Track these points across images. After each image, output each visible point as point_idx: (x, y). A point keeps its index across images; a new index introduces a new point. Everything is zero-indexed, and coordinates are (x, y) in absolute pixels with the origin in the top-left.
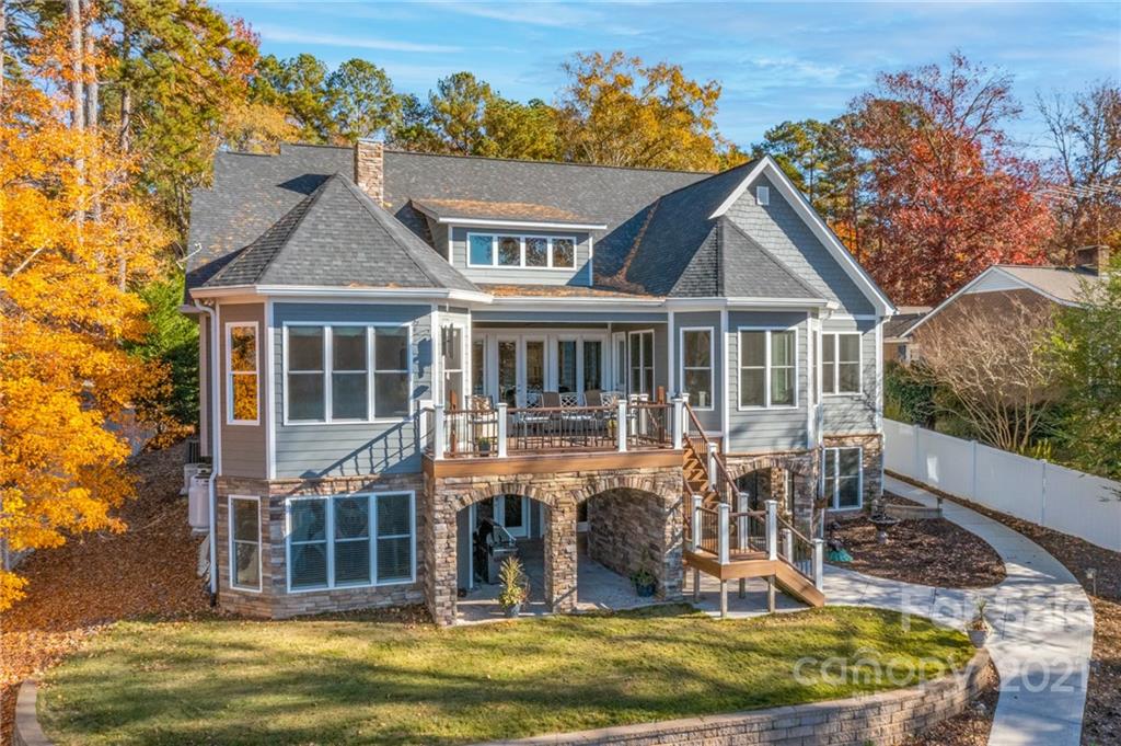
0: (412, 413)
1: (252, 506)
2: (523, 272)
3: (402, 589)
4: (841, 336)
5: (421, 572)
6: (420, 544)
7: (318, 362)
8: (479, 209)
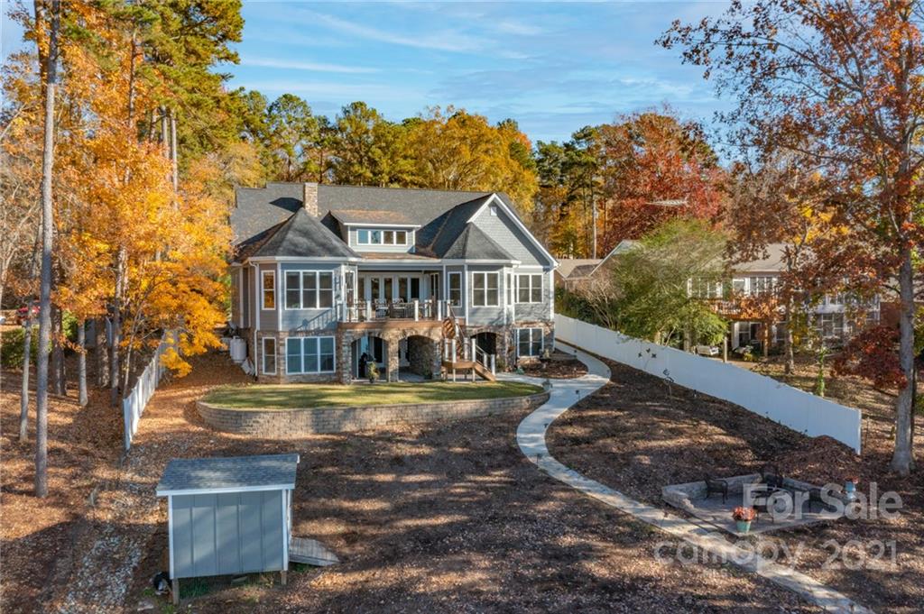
0: (334, 305)
1: (272, 341)
2: (382, 247)
3: (330, 374)
4: (533, 276)
5: (337, 368)
6: (337, 357)
7: (297, 286)
8: (362, 216)
